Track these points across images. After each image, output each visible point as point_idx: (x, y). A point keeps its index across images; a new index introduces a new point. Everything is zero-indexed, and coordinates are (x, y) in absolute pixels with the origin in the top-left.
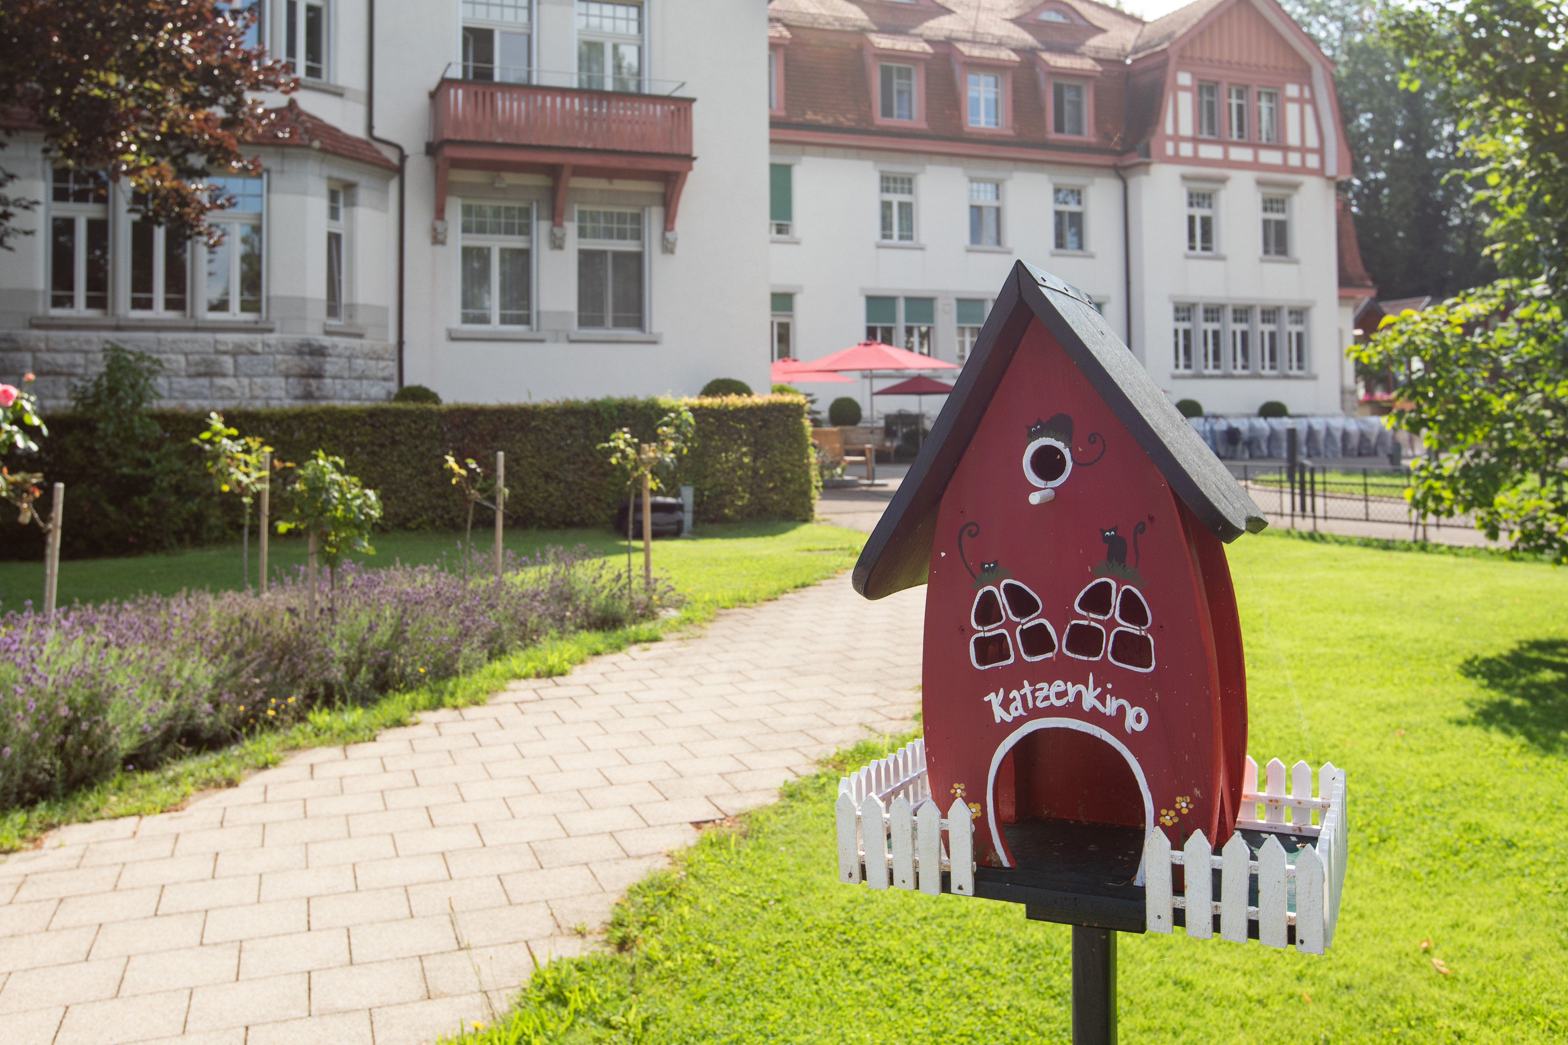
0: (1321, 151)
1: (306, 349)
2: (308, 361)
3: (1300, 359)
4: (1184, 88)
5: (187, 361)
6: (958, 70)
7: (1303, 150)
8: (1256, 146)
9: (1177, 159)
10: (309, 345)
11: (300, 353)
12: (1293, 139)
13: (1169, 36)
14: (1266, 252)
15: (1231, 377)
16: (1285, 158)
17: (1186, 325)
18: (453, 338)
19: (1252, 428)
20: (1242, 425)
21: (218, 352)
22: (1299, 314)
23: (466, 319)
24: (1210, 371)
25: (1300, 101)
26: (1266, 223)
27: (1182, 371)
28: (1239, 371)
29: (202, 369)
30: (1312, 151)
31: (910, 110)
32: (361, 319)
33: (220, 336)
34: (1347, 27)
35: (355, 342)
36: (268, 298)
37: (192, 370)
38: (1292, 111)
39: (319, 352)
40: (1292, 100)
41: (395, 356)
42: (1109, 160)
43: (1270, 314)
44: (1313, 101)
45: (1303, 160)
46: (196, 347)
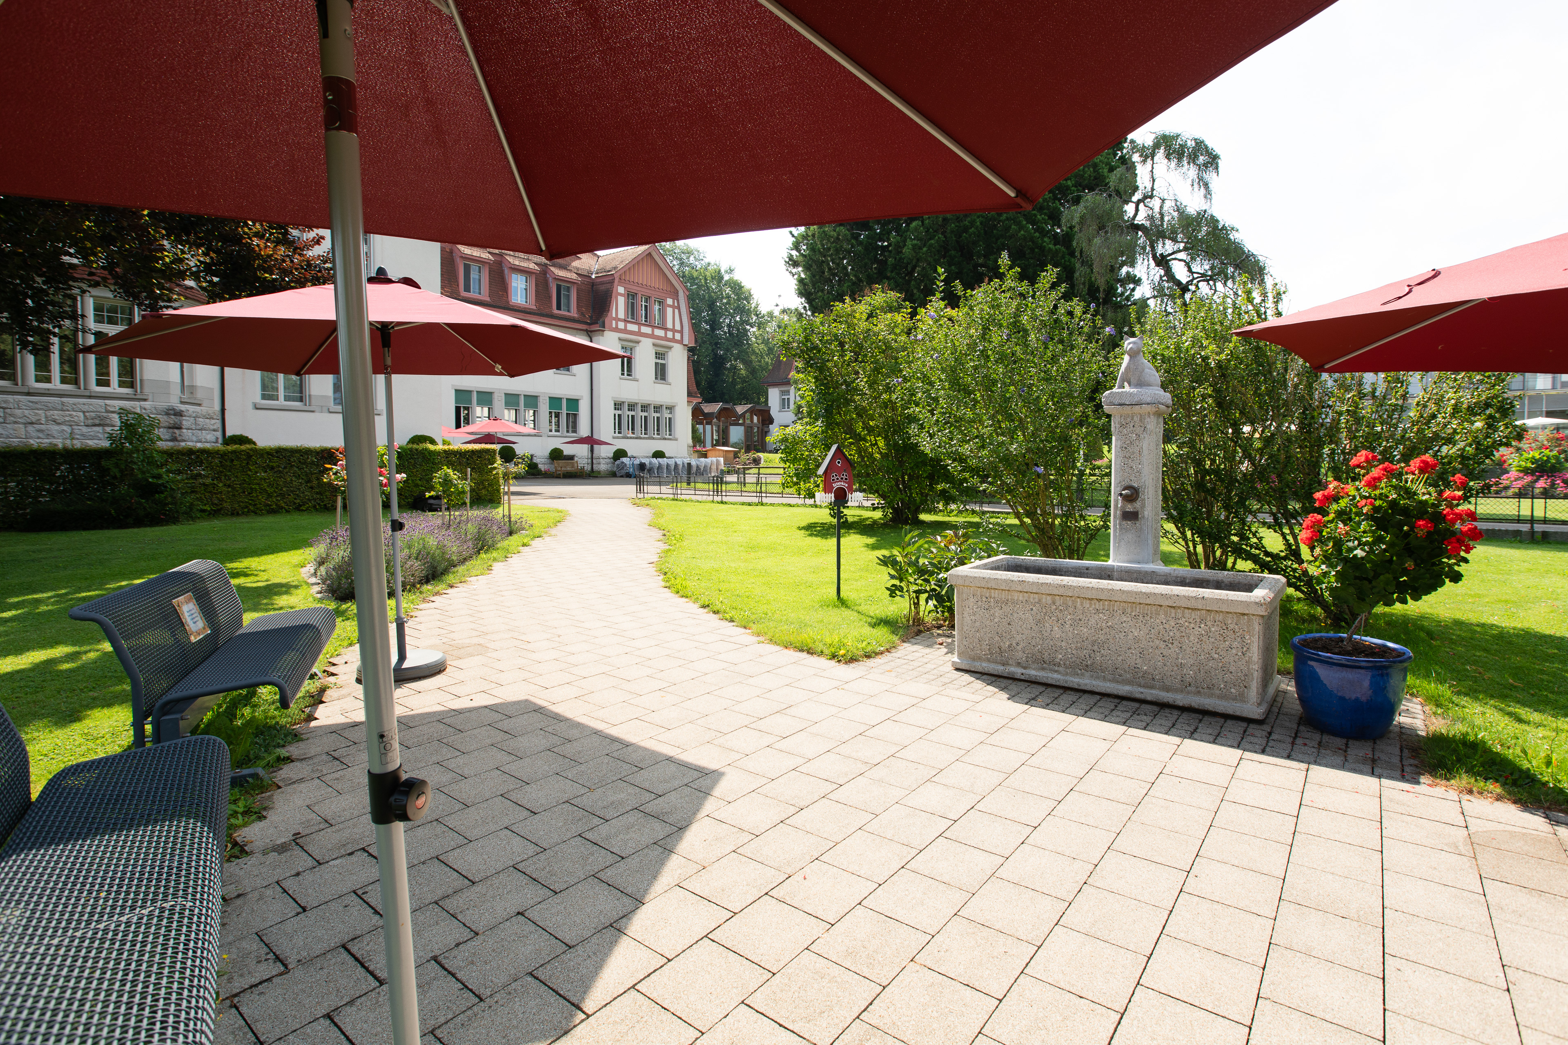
0: (681, 332)
1: (172, 412)
2: (173, 419)
3: (670, 431)
4: (621, 295)
5: (85, 416)
6: (506, 271)
7: (674, 331)
8: (653, 327)
9: (617, 330)
10: (174, 409)
11: (167, 414)
12: (669, 325)
13: (615, 268)
14: (656, 378)
15: (640, 438)
16: (666, 334)
17: (619, 412)
18: (257, 408)
19: (650, 463)
20: (646, 461)
21: (107, 411)
22: (670, 408)
23: (264, 397)
24: (630, 435)
25: (673, 307)
26: (656, 364)
27: (617, 435)
28: (643, 436)
29: (97, 422)
30: (677, 331)
31: (480, 289)
32: (199, 395)
33: (108, 402)
34: (682, 264)
35: (198, 408)
36: (141, 380)
37: (90, 422)
38: (669, 311)
39: (179, 414)
40: (670, 306)
41: (220, 417)
42: (584, 327)
43: (657, 408)
44: (679, 308)
45: (674, 335)
46: (92, 408)
